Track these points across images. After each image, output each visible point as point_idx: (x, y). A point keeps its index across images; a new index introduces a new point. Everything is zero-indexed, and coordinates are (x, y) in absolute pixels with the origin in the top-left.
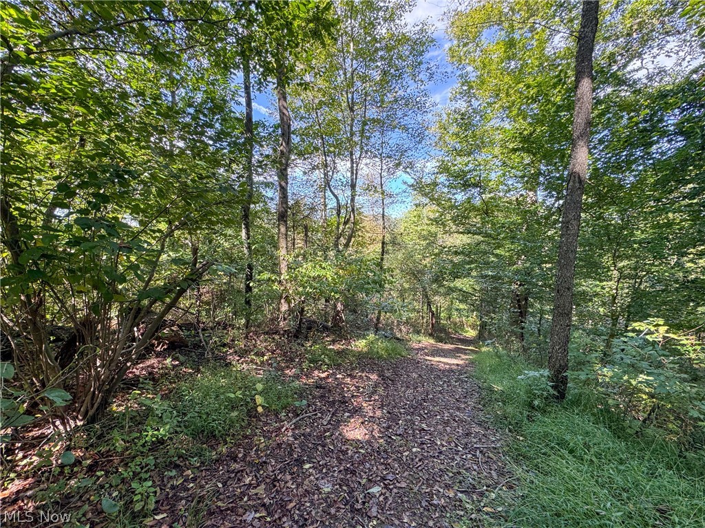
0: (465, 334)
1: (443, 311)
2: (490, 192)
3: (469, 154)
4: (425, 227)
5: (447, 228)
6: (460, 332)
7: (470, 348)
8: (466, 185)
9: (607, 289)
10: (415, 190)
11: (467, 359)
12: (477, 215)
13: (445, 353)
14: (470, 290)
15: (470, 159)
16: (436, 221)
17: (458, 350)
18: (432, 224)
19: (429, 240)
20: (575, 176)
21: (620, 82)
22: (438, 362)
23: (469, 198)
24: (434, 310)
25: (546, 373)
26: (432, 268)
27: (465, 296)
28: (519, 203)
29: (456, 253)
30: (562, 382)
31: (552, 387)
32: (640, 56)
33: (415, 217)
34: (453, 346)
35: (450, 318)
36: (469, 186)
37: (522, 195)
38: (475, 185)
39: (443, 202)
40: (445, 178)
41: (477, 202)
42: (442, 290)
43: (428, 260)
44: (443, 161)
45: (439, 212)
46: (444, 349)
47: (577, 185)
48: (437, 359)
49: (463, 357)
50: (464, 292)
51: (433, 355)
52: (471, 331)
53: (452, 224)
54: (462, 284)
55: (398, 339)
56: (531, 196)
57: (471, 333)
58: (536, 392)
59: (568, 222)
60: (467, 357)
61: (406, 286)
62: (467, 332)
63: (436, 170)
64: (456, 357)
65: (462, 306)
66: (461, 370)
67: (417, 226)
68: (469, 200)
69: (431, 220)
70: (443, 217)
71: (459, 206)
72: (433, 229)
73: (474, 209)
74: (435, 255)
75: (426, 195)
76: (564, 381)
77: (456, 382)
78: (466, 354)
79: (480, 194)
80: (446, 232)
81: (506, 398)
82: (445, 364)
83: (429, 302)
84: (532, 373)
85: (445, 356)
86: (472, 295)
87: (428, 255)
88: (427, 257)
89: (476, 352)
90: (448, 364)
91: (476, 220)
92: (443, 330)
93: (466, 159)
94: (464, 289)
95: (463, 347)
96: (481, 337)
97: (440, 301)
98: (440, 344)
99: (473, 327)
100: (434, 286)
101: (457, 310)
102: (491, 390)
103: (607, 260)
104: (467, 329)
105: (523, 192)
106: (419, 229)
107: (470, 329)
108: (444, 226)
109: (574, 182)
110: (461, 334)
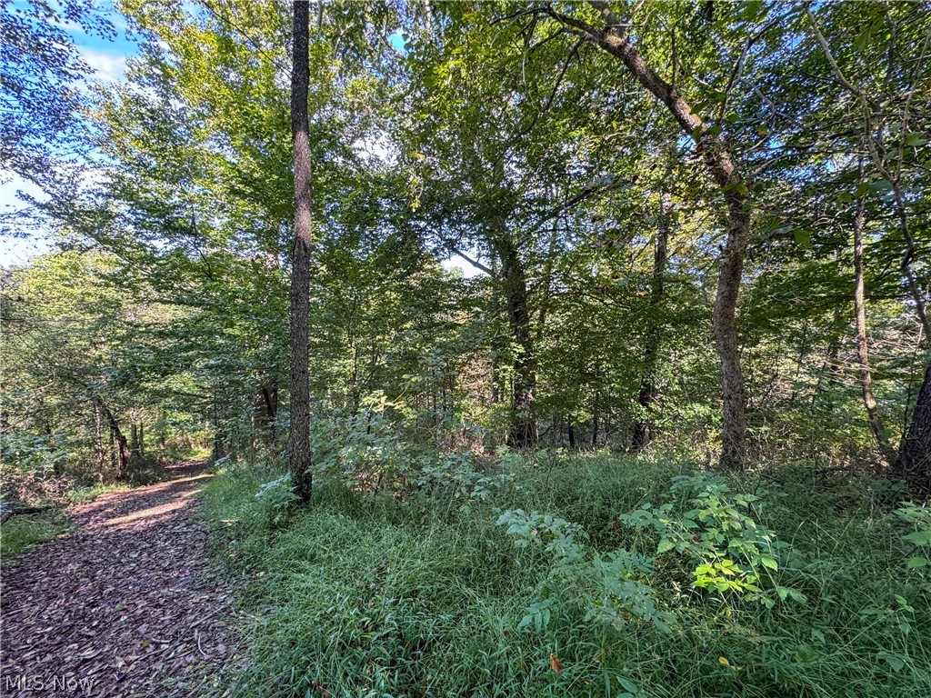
0: (192, 458)
1: (148, 432)
2: (212, 246)
3: (173, 181)
4: (92, 290)
5: (142, 294)
6: (184, 457)
7: (201, 476)
8: (170, 229)
9: (348, 368)
10: (56, 216)
11: (192, 496)
12: (195, 277)
13: (150, 501)
14: (196, 391)
15: (175, 187)
16: (116, 280)
17: (177, 488)
18: (108, 285)
19: (104, 312)
20: (299, 242)
21: (348, 155)
22: (132, 521)
23: (178, 249)
24: (127, 435)
25: (287, 477)
26: (114, 363)
27: (186, 402)
28: (256, 267)
29: (161, 335)
30: (305, 482)
31: (294, 492)
32: (362, 136)
33: (64, 268)
34: (169, 484)
35: (162, 440)
36: (176, 230)
37: (258, 257)
38: (189, 231)
39: (128, 249)
40: (128, 208)
41: (194, 258)
42: (138, 398)
43: (105, 348)
44: (122, 178)
45: (122, 265)
46: (149, 495)
47: (303, 252)
48: (133, 516)
49: (186, 494)
50: (185, 394)
51: (124, 512)
52: (203, 450)
53: (150, 288)
54: (182, 382)
55: (32, 511)
56: (271, 259)
57: (204, 453)
58: (276, 505)
59: (297, 295)
60: (194, 492)
61: (53, 400)
62: (196, 453)
63: (105, 190)
64: (171, 500)
65: (183, 417)
66: (178, 516)
67: (72, 287)
68: (178, 253)
69: (103, 276)
70: (129, 274)
71: (161, 258)
72: (111, 293)
73: (188, 266)
74: (122, 339)
75: (84, 230)
76: (308, 478)
77: (165, 541)
78: (191, 489)
79: (196, 246)
80: (140, 301)
81: (241, 532)
82: (147, 519)
83: (113, 422)
84: (270, 485)
85: (151, 506)
86: (200, 396)
87: (103, 339)
88: (102, 343)
89: (209, 480)
90: (154, 517)
91: (194, 285)
92: (152, 462)
93: (166, 186)
94: (185, 389)
95: (188, 479)
96: (217, 454)
97: (140, 417)
98: (143, 488)
99: (206, 443)
100: (123, 393)
101: (174, 424)
102: (222, 528)
103: (344, 337)
104: (196, 449)
105: (261, 253)
106: (77, 291)
107: (201, 448)
108: (136, 290)
109: (299, 247)
110: (186, 460)
